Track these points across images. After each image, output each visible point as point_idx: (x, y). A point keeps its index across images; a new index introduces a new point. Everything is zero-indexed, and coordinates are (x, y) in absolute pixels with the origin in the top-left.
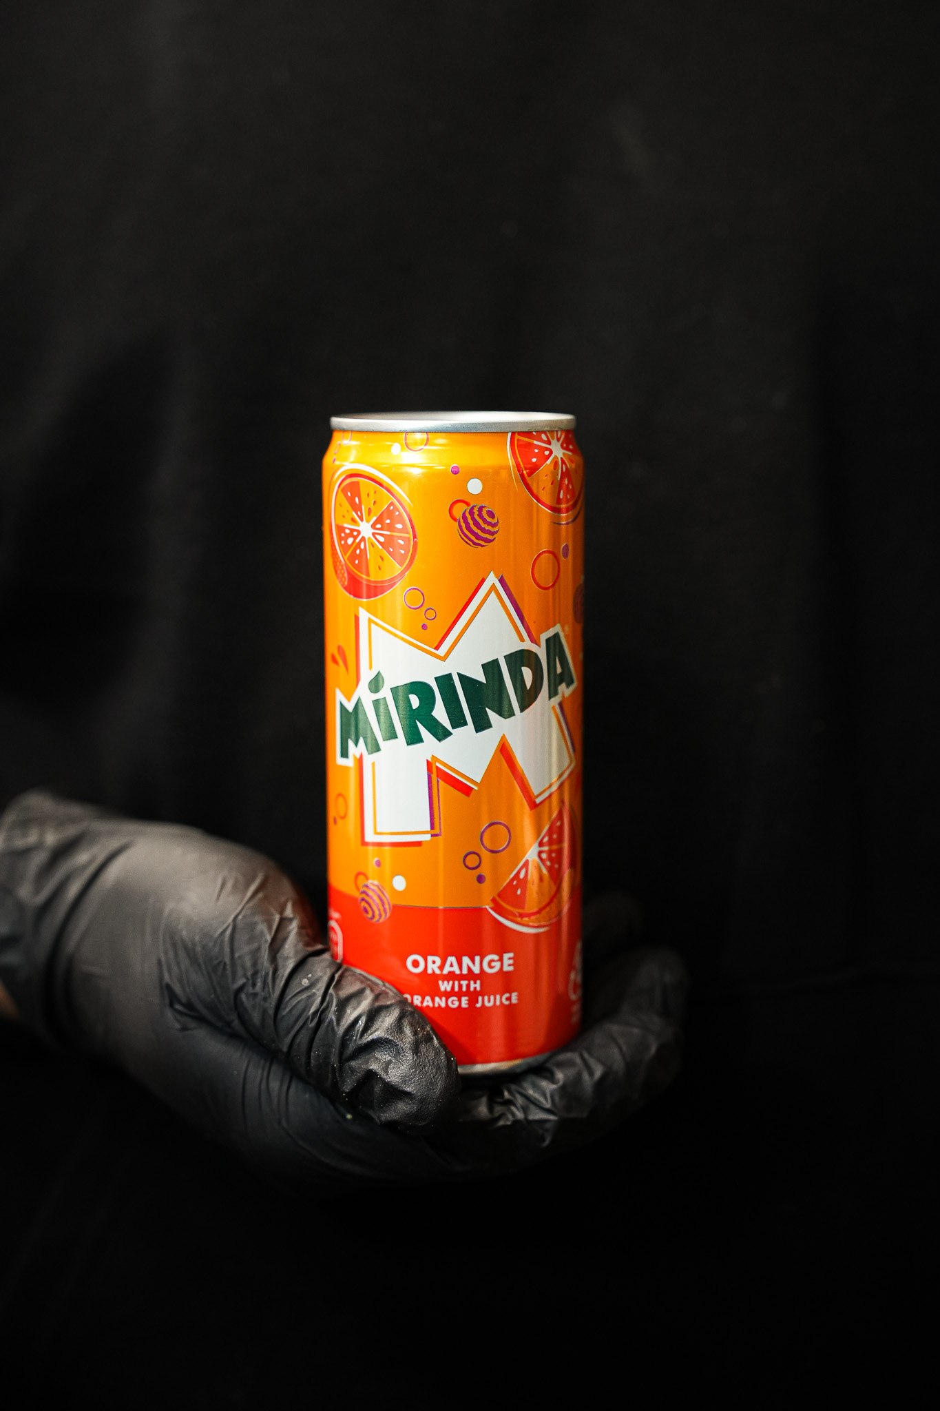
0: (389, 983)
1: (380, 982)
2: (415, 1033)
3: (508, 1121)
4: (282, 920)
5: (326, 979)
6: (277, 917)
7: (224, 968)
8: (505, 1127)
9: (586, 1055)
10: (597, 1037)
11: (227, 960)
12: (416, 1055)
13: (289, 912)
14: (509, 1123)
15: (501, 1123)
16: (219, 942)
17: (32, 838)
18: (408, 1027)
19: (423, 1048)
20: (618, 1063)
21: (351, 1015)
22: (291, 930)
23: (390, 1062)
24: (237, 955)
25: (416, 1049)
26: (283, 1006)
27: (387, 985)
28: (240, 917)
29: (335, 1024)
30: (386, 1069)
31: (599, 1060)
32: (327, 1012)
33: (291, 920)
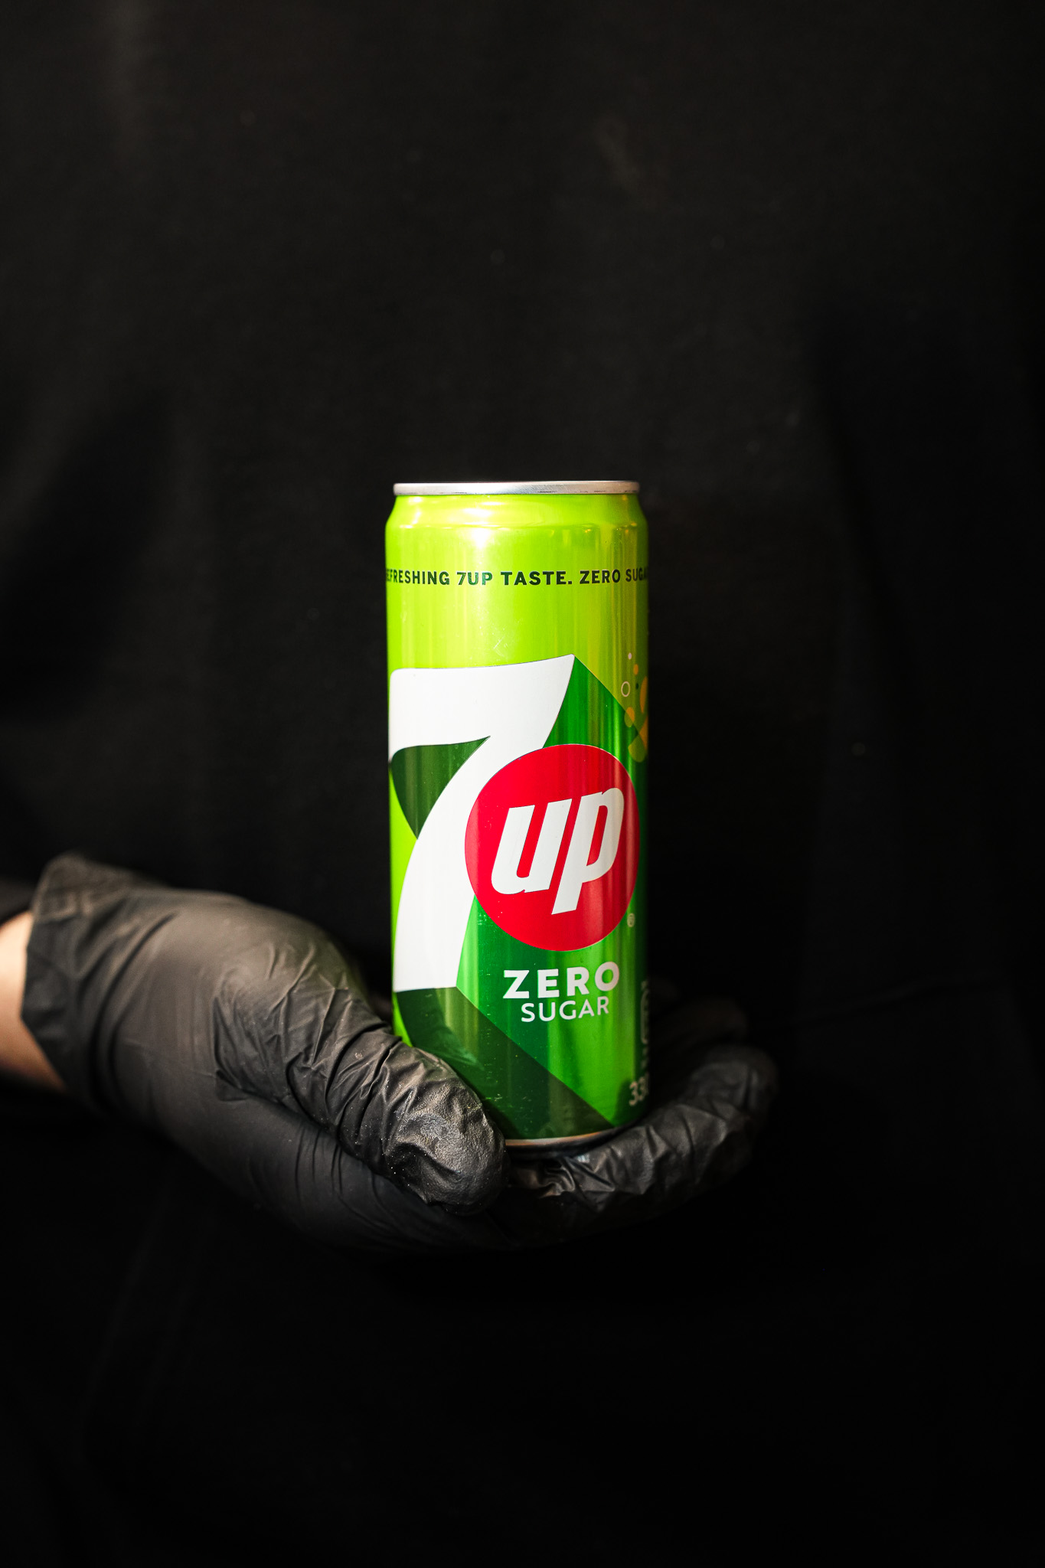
0: (445, 1060)
1: (435, 1059)
2: (465, 1111)
3: (559, 1190)
4: (337, 992)
5: (381, 1053)
6: (333, 990)
7: (279, 1042)
8: (554, 1198)
9: (653, 1132)
10: (668, 1115)
11: (281, 1033)
12: (464, 1133)
13: (344, 983)
14: (558, 1194)
15: (550, 1193)
16: (274, 1015)
17: (70, 910)
18: (458, 1105)
19: (471, 1128)
20: (684, 1146)
21: (402, 1088)
22: (346, 1004)
23: (436, 1140)
24: (291, 1029)
25: (464, 1128)
26: (336, 1079)
27: (443, 1062)
28: (295, 991)
29: (384, 1097)
30: (432, 1147)
31: (664, 1139)
32: (379, 1086)
33: (346, 992)
